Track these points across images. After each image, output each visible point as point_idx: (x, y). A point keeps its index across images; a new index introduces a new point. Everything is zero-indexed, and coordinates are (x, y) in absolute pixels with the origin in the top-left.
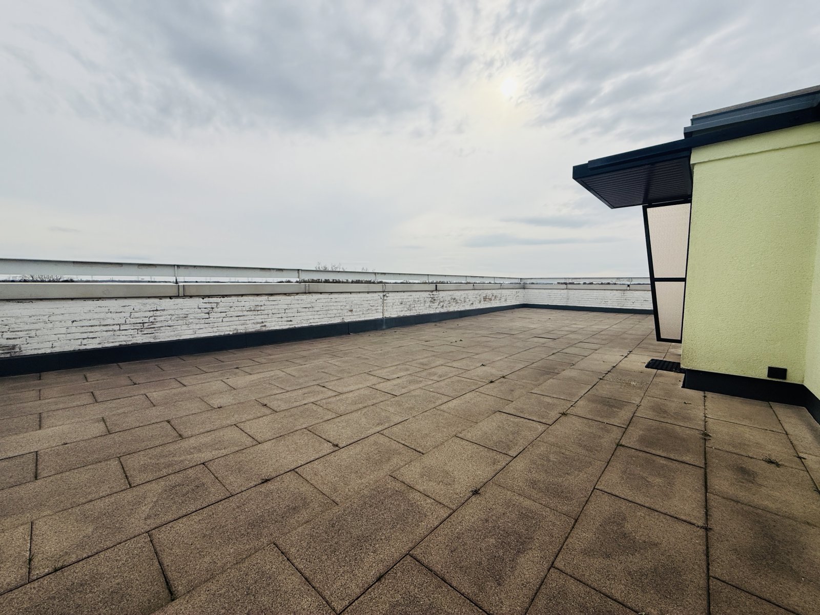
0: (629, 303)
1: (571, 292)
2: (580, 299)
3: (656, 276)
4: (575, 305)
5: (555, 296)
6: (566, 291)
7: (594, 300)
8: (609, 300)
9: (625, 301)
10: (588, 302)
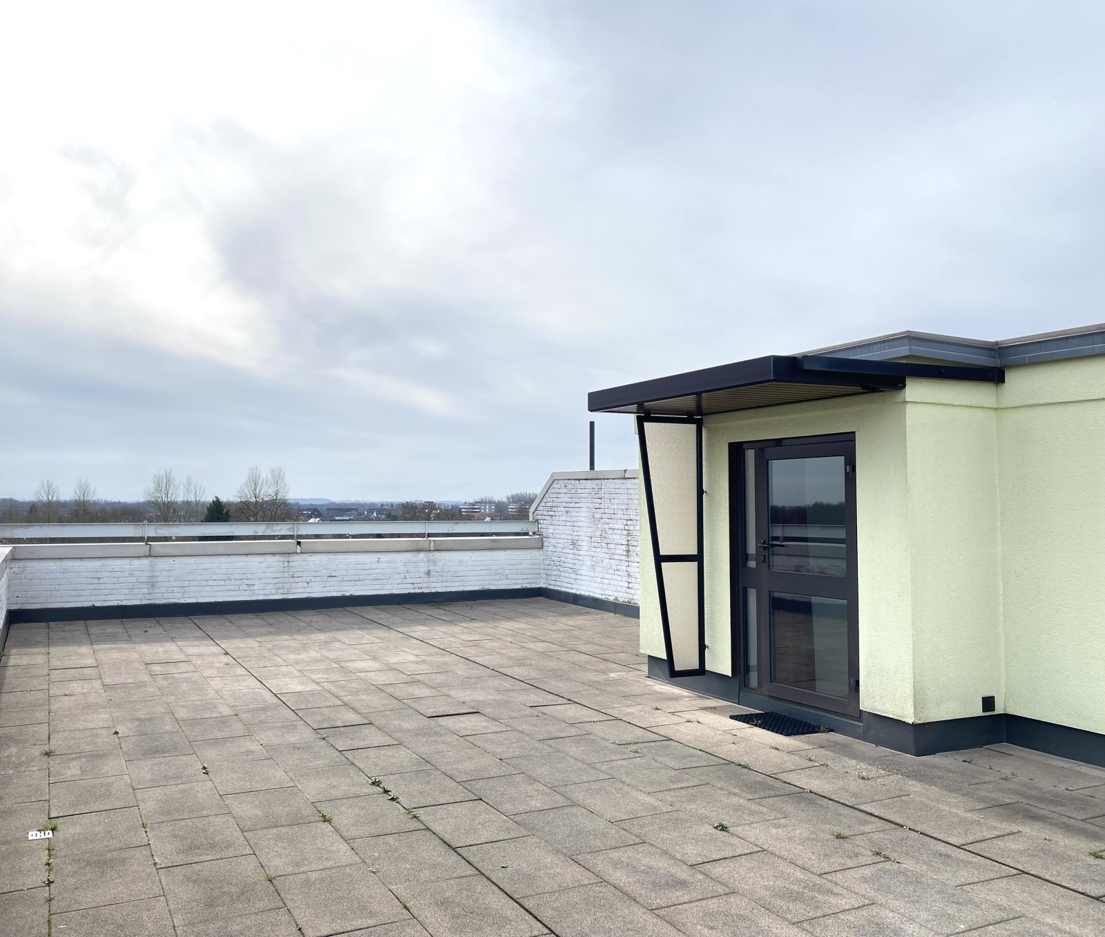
0: (300, 585)
1: (162, 564)
2: (186, 584)
3: (662, 552)
4: (173, 601)
5: (115, 580)
6: (145, 562)
7: (223, 583)
8: (257, 582)
9: (292, 580)
10: (208, 589)
